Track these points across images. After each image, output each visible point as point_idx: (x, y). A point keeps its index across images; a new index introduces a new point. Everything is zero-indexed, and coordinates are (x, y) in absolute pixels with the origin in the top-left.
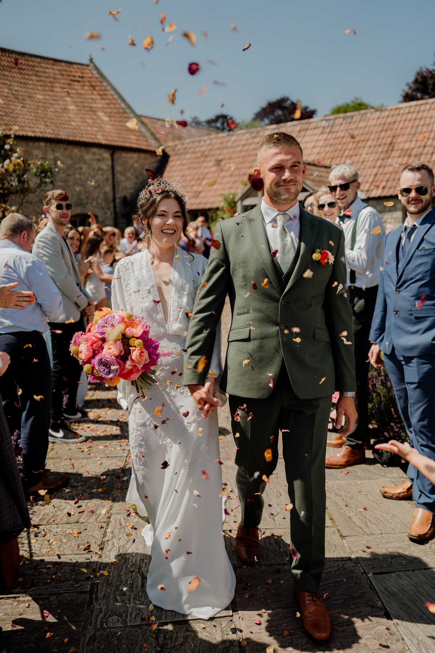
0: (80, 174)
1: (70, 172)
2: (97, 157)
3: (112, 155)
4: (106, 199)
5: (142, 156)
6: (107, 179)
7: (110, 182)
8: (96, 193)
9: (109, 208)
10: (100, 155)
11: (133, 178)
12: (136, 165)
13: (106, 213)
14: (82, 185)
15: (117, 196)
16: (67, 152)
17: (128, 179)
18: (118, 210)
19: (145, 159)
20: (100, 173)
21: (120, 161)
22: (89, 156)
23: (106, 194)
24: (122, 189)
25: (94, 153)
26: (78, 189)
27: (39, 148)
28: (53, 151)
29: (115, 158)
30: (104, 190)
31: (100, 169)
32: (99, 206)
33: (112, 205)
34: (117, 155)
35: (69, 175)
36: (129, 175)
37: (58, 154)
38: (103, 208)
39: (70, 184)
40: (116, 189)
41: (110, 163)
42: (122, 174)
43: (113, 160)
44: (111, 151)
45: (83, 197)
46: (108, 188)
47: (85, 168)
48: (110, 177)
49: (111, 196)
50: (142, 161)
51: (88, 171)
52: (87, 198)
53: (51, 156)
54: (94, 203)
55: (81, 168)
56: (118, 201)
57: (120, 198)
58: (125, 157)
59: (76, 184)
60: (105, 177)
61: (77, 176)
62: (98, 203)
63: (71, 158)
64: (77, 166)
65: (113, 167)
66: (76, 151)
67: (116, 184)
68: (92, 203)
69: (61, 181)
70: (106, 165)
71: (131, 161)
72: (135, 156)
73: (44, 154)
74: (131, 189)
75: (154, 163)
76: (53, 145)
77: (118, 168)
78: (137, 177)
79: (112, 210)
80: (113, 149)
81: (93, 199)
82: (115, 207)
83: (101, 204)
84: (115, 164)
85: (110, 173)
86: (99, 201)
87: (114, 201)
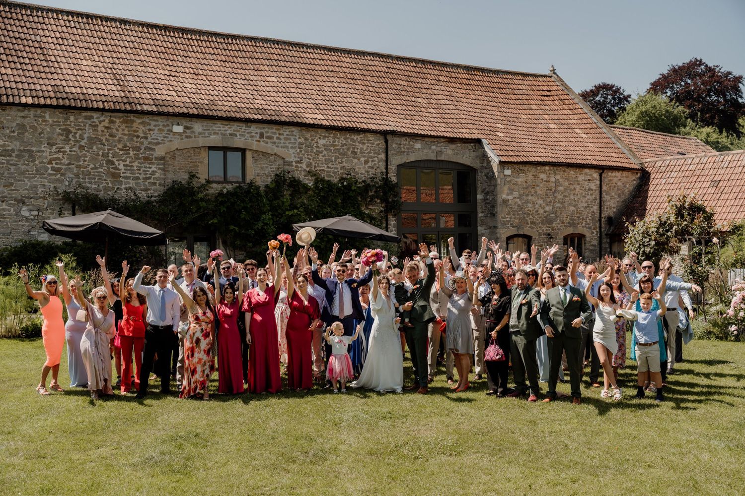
0: (574, 194)
1: (566, 193)
2: (589, 177)
3: (601, 175)
4: (593, 219)
5: (625, 174)
6: (595, 199)
7: (598, 201)
8: (585, 213)
9: (595, 228)
10: (591, 175)
11: (616, 197)
12: (619, 184)
13: (593, 233)
14: (575, 206)
15: (603, 216)
16: (566, 174)
17: (612, 198)
18: (603, 230)
19: (627, 177)
20: (590, 193)
21: (606, 180)
22: (582, 176)
23: (593, 213)
24: (607, 208)
25: (586, 174)
26: (572, 208)
27: (544, 172)
28: (555, 174)
29: (603, 178)
30: (592, 210)
31: (590, 189)
32: (587, 226)
33: (598, 225)
34: (604, 175)
35: (566, 196)
36: (613, 194)
37: (558, 177)
38: (590, 228)
39: (566, 205)
40: (602, 208)
41: (598, 182)
42: (608, 193)
43: (601, 180)
44: (600, 171)
45: (575, 217)
46: (596, 208)
48: (598, 197)
49: (597, 215)
50: (624, 180)
51: (581, 191)
52: (579, 218)
54: (584, 224)
55: (575, 189)
56: (603, 220)
57: (605, 218)
58: (611, 176)
59: (570, 204)
60: (594, 197)
61: (572, 197)
62: (586, 223)
63: (568, 180)
64: (572, 187)
65: (600, 187)
66: (572, 172)
67: (602, 203)
68: (582, 223)
69: (559, 202)
70: (594, 185)
71: (615, 180)
72: (618, 174)
73: (548, 177)
74: (614, 208)
75: (634, 180)
76: (555, 168)
77: (604, 188)
78: (619, 196)
79: (598, 230)
80: (602, 169)
81: (583, 219)
82: (600, 227)
83: (589, 224)
84: (602, 183)
85: (598, 192)
86: (588, 221)
87: (600, 220)
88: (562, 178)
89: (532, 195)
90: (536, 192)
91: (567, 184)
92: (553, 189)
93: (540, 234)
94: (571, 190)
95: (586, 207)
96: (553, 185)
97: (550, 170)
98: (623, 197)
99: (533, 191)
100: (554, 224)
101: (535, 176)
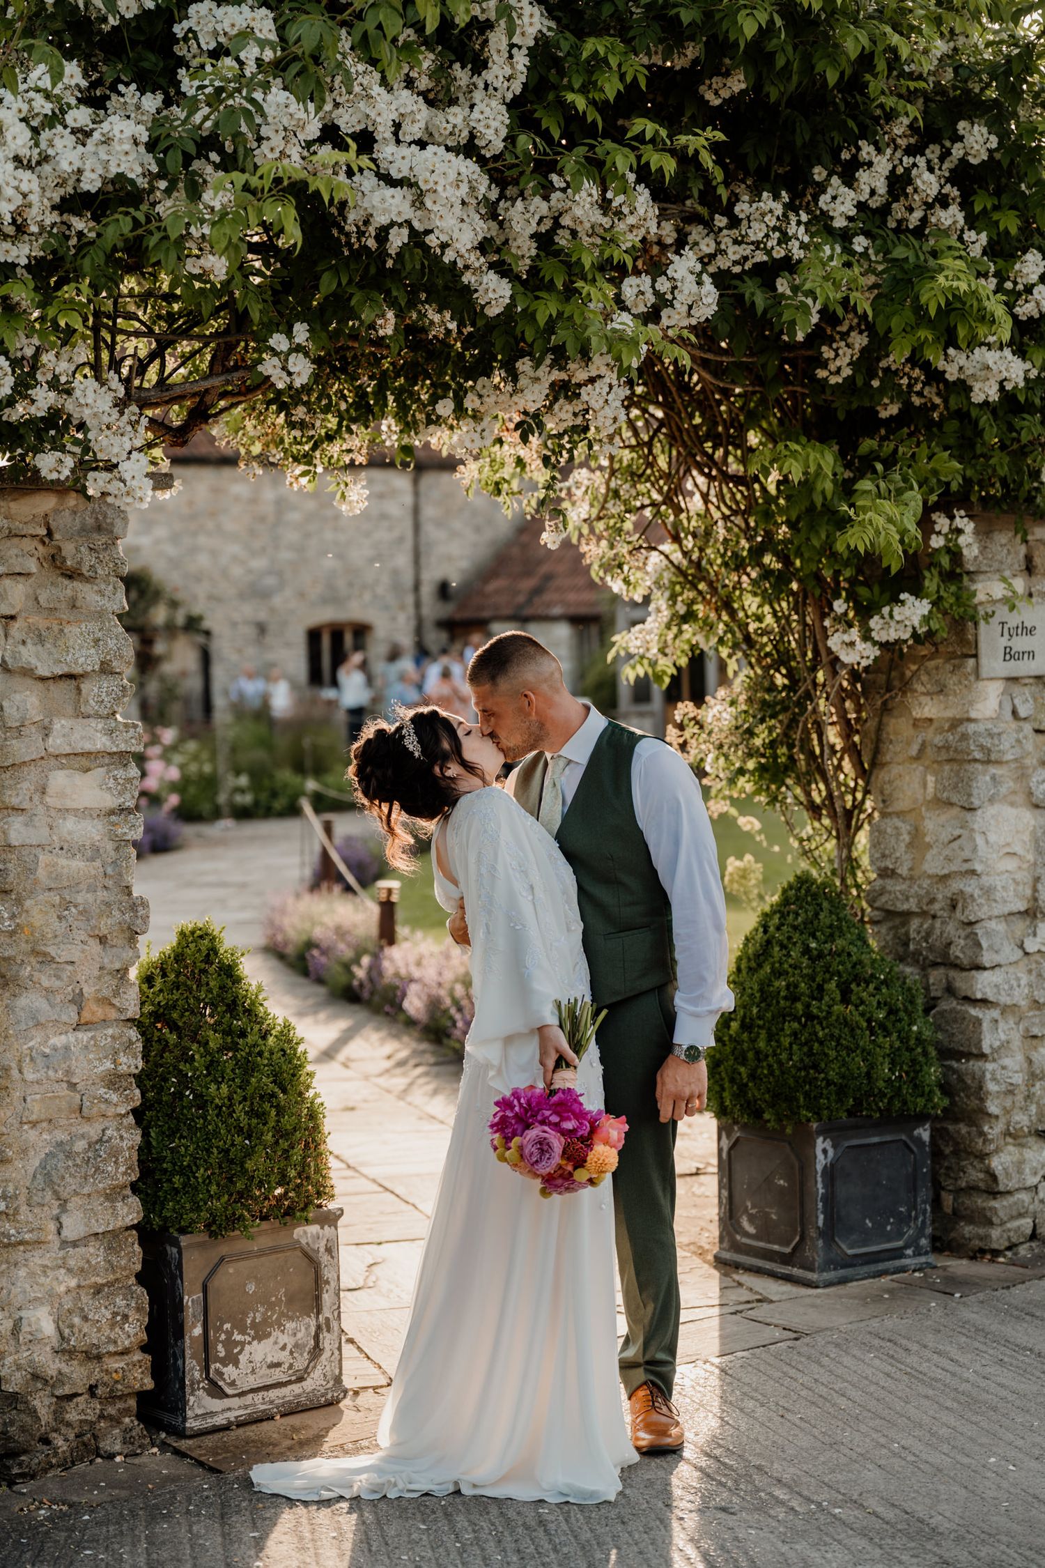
0: (335, 529)
2: (379, 488)
3: (416, 482)
4: (396, 587)
6: (401, 540)
7: (409, 544)
8: (371, 573)
9: (402, 607)
10: (385, 483)
11: (467, 532)
13: (394, 619)
14: (339, 556)
15: (425, 577)
17: (454, 534)
18: (425, 612)
20: (384, 524)
21: (435, 494)
23: (395, 573)
24: (440, 560)
25: (372, 481)
26: (329, 561)
28: (275, 483)
29: (422, 489)
30: (391, 564)
31: (384, 516)
33: (410, 599)
34: (427, 481)
35: (307, 535)
36: (457, 525)
38: (387, 608)
39: (310, 554)
40: (423, 560)
41: (408, 499)
42: (439, 523)
43: (416, 494)
45: (341, 583)
46: (403, 560)
48: (409, 534)
49: (408, 579)
52: (351, 585)
53: (269, 494)
54: (367, 597)
56: (425, 590)
57: (432, 584)
60: (396, 534)
61: (329, 535)
62: (375, 597)
64: (329, 513)
65: (416, 511)
67: (422, 549)
68: (361, 596)
69: (290, 549)
70: (399, 507)
73: (254, 490)
74: (463, 559)
77: (429, 512)
78: (478, 529)
79: (411, 610)
80: (418, 468)
81: (364, 587)
82: (418, 605)
83: (383, 598)
84: (423, 500)
85: (408, 523)
86: (380, 591)
87: (417, 587)
89: (208, 535)
90: (219, 527)
91: (311, 505)
92: (271, 518)
93: (234, 625)
94: (324, 519)
95: (372, 561)
98: (489, 534)
99: (210, 525)
100: (277, 601)
101: (216, 491)
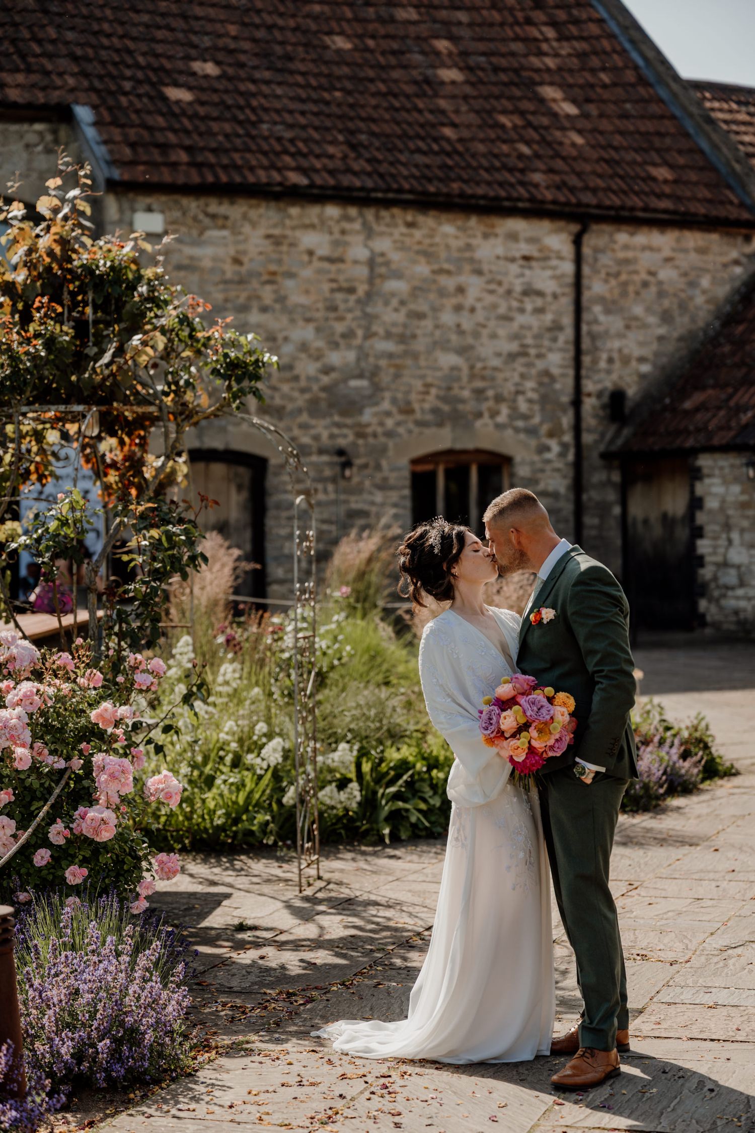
0: (458, 308)
1: (422, 306)
2: (524, 248)
3: (578, 241)
4: (546, 399)
5: (694, 238)
6: (556, 327)
7: (568, 333)
8: (509, 378)
9: (556, 431)
10: (531, 240)
11: (652, 320)
12: (666, 274)
13: (544, 449)
14: (462, 351)
15: (589, 386)
16: (418, 234)
17: (633, 323)
18: (588, 438)
19: (702, 251)
20: (529, 305)
21: (605, 260)
23: (548, 379)
24: (610, 360)
25: (513, 237)
26: (448, 360)
27: (322, 225)
28: (369, 233)
29: (586, 251)
30: (540, 365)
31: (529, 292)
32: (520, 424)
33: (567, 420)
34: (592, 241)
35: (420, 316)
36: (638, 310)
37: (382, 244)
38: (532, 432)
39: (420, 345)
40: (586, 360)
41: (568, 268)
42: (610, 306)
43: (578, 260)
44: (575, 228)
45: (466, 391)
46: (557, 359)
47: (475, 286)
48: (567, 321)
49: (564, 387)
51: (489, 299)
53: (358, 251)
54: (504, 414)
55: (461, 290)
56: (589, 404)
57: (599, 395)
58: (626, 247)
59: (443, 345)
60: (548, 318)
61: (448, 318)
62: (515, 414)
63: (428, 255)
64: (449, 283)
65: (578, 284)
67: (586, 343)
68: (494, 414)
69: (388, 335)
71: (646, 260)
72: (664, 240)
73: (336, 244)
74: (642, 360)
75: (736, 262)
76: (370, 214)
77: (596, 287)
78: (666, 317)
79: (568, 438)
80: (582, 219)
81: (499, 399)
82: (578, 428)
83: (526, 417)
84: (586, 270)
85: (566, 303)
86: (523, 406)
87: (577, 403)
88: (401, 247)
89: (264, 309)
90: (281, 299)
91: (423, 269)
92: (362, 289)
93: (304, 451)
94: (442, 293)
95: (512, 357)
96: (362, 272)
97: (347, 218)
98: (683, 324)
99: (267, 294)
100: (368, 416)
101: (276, 241)
